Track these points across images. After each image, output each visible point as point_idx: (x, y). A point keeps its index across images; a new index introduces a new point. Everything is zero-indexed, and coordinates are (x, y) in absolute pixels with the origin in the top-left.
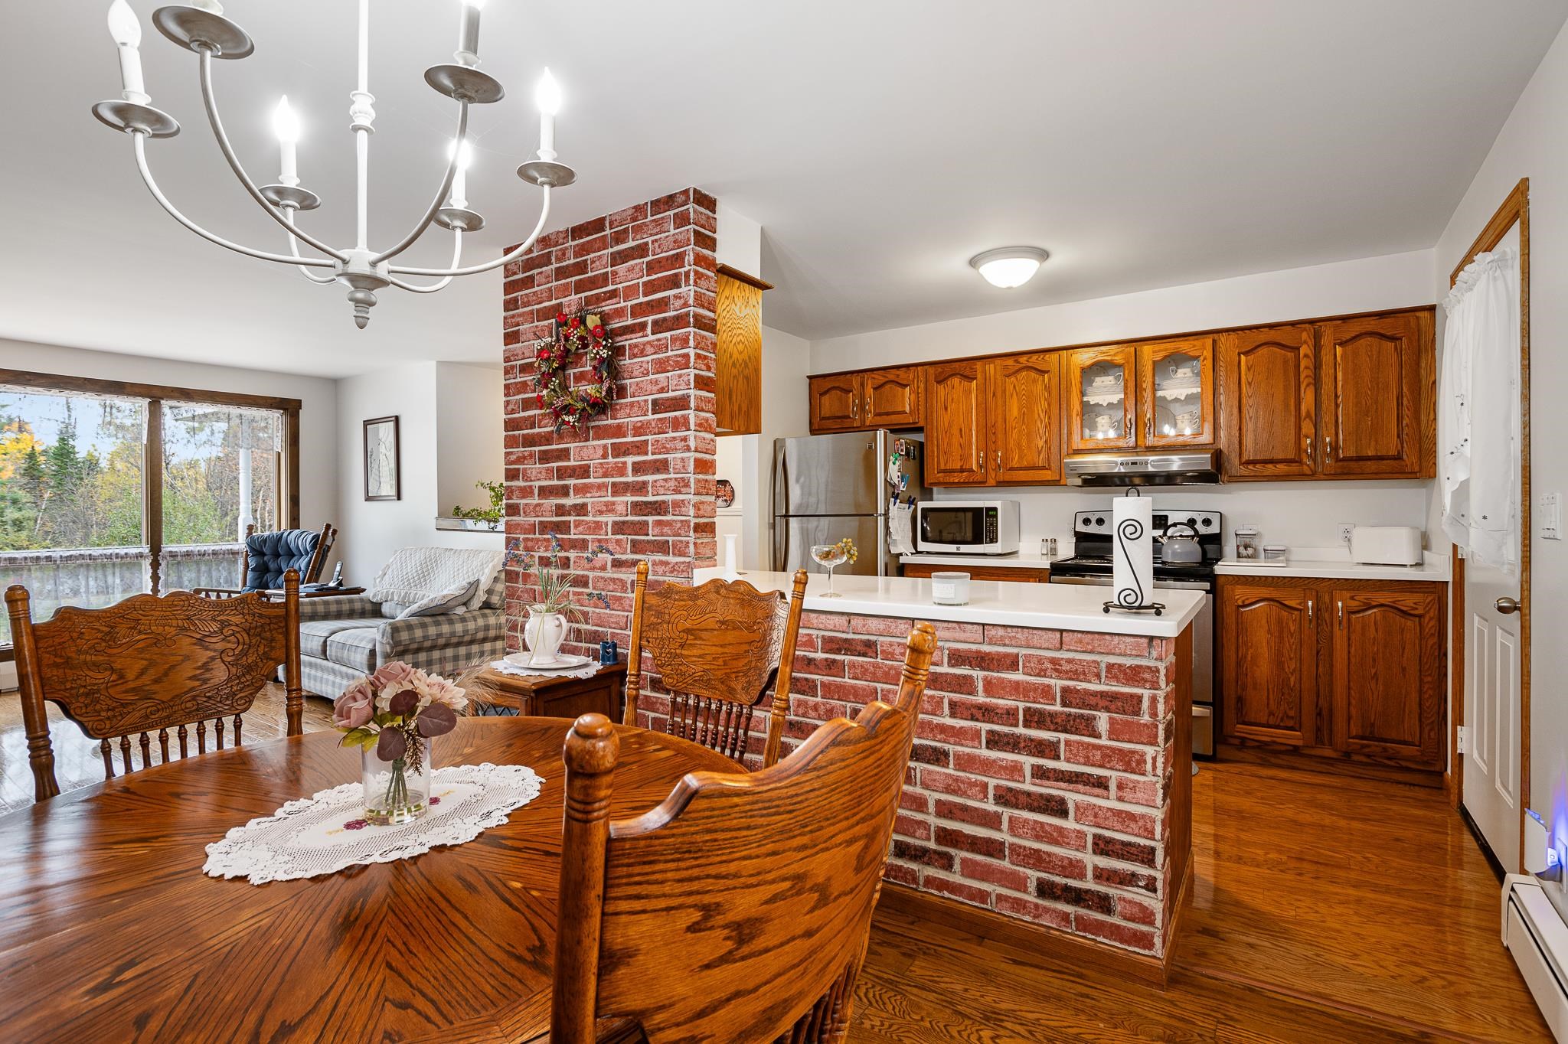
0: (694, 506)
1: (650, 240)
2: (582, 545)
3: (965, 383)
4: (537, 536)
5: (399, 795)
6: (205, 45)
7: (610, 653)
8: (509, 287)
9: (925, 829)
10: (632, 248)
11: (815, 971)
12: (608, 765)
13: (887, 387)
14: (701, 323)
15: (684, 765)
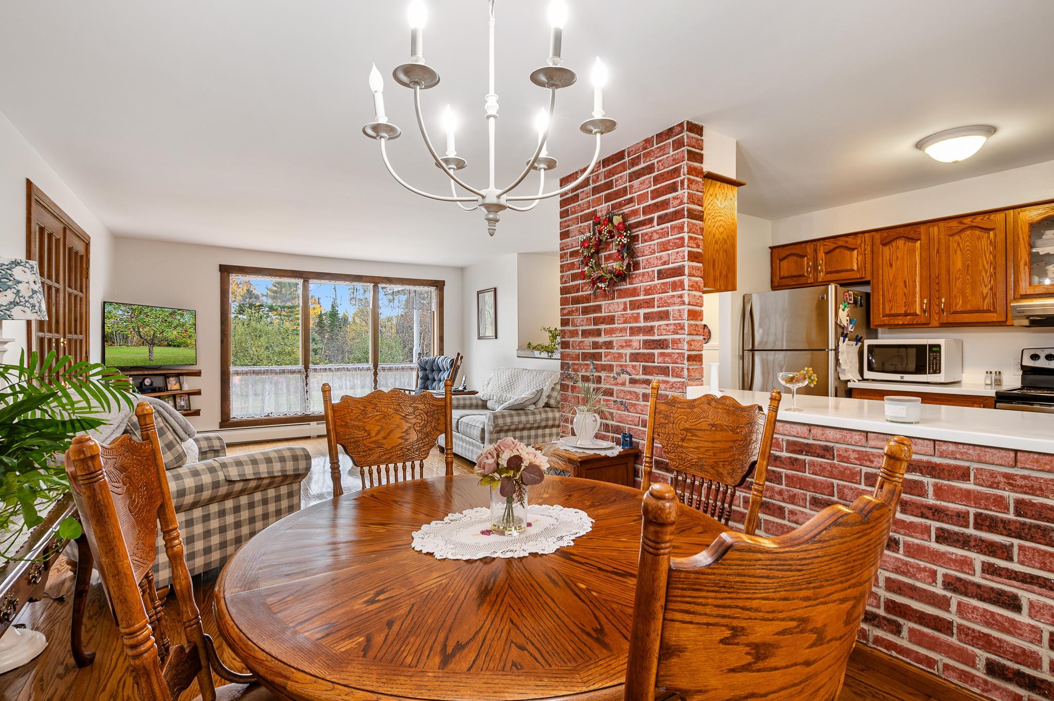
0: (688, 343)
1: (655, 161)
2: (610, 368)
3: (909, 244)
4: (581, 362)
5: (509, 518)
6: (417, 83)
7: (627, 440)
8: (563, 203)
9: (876, 599)
10: (643, 168)
11: (810, 692)
12: (673, 519)
13: (837, 251)
14: (692, 215)
15: (687, 523)
